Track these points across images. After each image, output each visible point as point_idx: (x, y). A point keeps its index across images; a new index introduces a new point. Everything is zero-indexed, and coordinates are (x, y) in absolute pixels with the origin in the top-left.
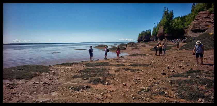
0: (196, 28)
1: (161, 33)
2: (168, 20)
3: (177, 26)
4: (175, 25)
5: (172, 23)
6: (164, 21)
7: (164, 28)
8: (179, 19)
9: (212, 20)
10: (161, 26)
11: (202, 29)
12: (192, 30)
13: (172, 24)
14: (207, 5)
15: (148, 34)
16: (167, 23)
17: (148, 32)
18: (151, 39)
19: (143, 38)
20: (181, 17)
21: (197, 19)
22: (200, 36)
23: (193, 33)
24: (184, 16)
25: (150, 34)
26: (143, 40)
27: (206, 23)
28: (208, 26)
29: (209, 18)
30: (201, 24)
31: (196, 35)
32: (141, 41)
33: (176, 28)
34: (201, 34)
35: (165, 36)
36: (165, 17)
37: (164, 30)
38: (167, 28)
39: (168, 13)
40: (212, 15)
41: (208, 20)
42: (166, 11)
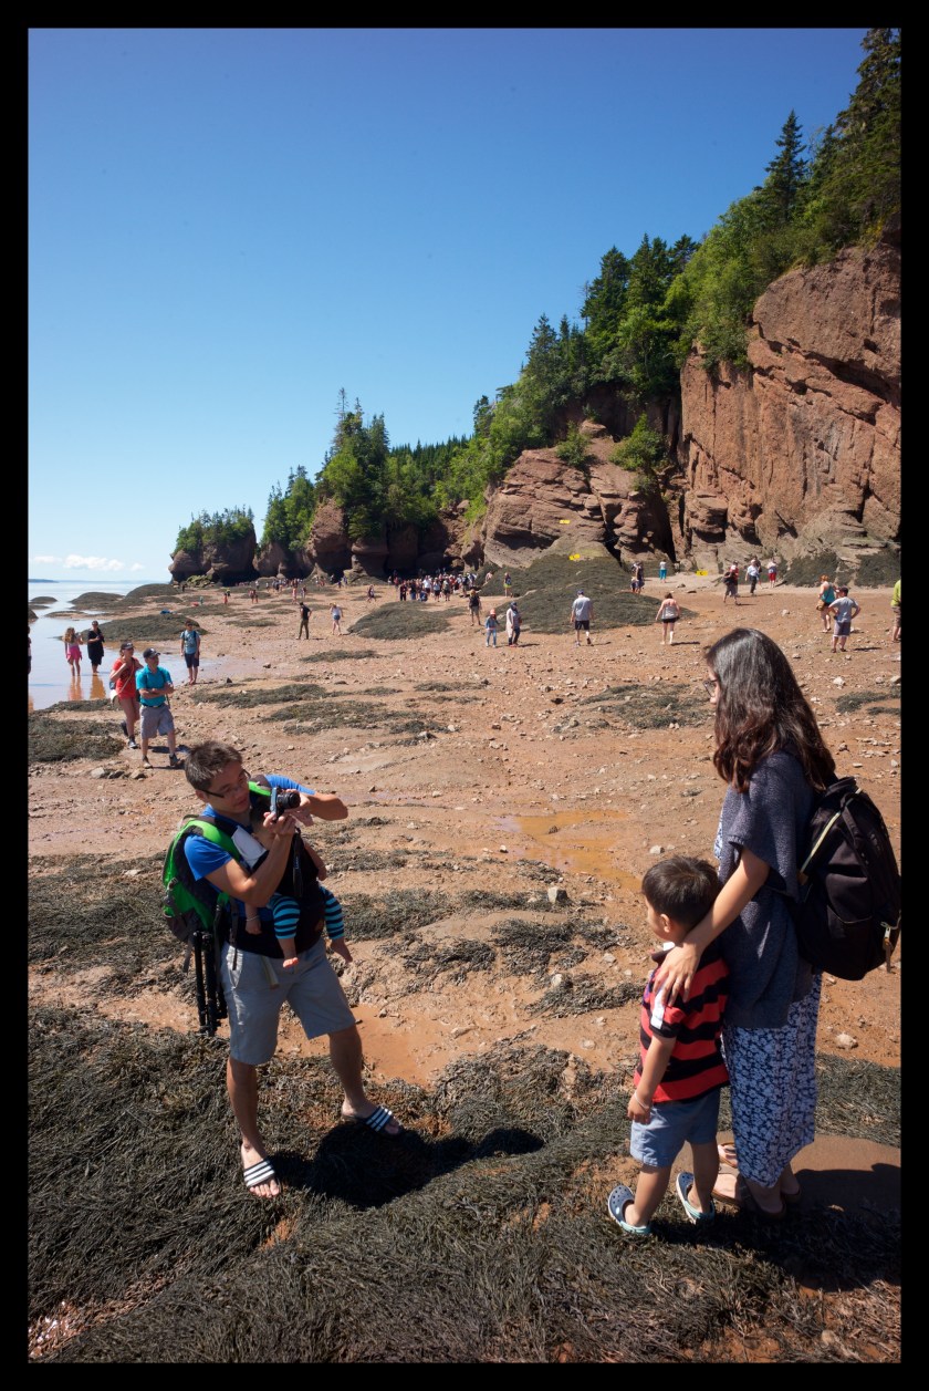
0: (515, 524)
1: (332, 537)
2: (365, 467)
3: (411, 502)
4: (400, 498)
5: (386, 484)
6: (346, 472)
7: (344, 508)
8: (409, 458)
9: (575, 496)
10: (330, 494)
11: (540, 535)
12: (498, 536)
13: (384, 491)
14: (541, 414)
15: (235, 534)
16: (359, 479)
17: (234, 520)
18: (260, 564)
19: (207, 556)
20: (413, 448)
21: (513, 482)
22: (535, 563)
23: (503, 550)
24: (429, 444)
25: (251, 532)
26: (208, 566)
27: (553, 508)
28: (562, 522)
29: (561, 482)
30: (531, 511)
31: (517, 558)
32: (195, 578)
33: (407, 510)
34: (536, 554)
35: (353, 553)
36: (348, 449)
37: (346, 520)
38: (362, 507)
39: (359, 425)
40: (572, 472)
41: (560, 494)
42: (351, 415)
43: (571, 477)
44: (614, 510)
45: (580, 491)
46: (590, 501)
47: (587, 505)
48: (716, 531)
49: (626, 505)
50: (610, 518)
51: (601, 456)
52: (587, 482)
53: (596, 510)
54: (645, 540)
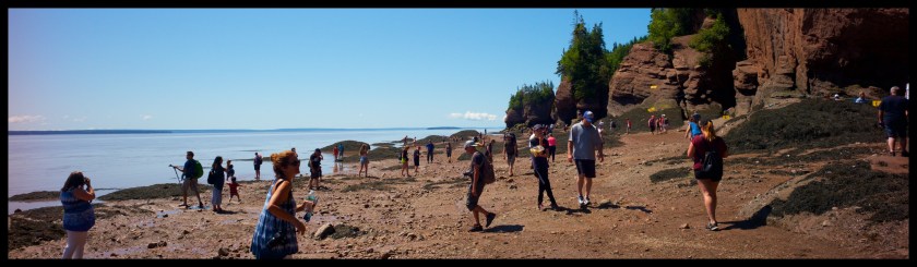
0: (624, 90)
1: (565, 100)
2: (585, 56)
7: (573, 82)
9: (662, 70)
10: (566, 74)
11: (638, 96)
12: (615, 98)
15: (542, 98)
16: (581, 64)
17: (541, 89)
19: (525, 111)
21: (626, 64)
23: (617, 107)
26: (526, 118)
27: (647, 79)
28: (652, 87)
29: (654, 62)
30: (635, 81)
32: (518, 122)
35: (578, 109)
36: (575, 45)
37: (573, 89)
38: (583, 80)
39: (584, 31)
40: (662, 55)
41: (652, 70)
42: (579, 25)
43: (661, 59)
44: (684, 78)
45: (665, 67)
46: (671, 73)
47: (668, 76)
48: (751, 88)
49: (692, 74)
50: (682, 83)
51: (684, 44)
52: (670, 61)
53: (673, 79)
54: (703, 96)
